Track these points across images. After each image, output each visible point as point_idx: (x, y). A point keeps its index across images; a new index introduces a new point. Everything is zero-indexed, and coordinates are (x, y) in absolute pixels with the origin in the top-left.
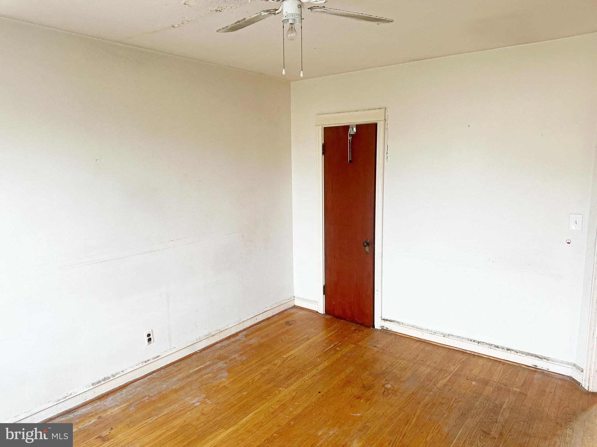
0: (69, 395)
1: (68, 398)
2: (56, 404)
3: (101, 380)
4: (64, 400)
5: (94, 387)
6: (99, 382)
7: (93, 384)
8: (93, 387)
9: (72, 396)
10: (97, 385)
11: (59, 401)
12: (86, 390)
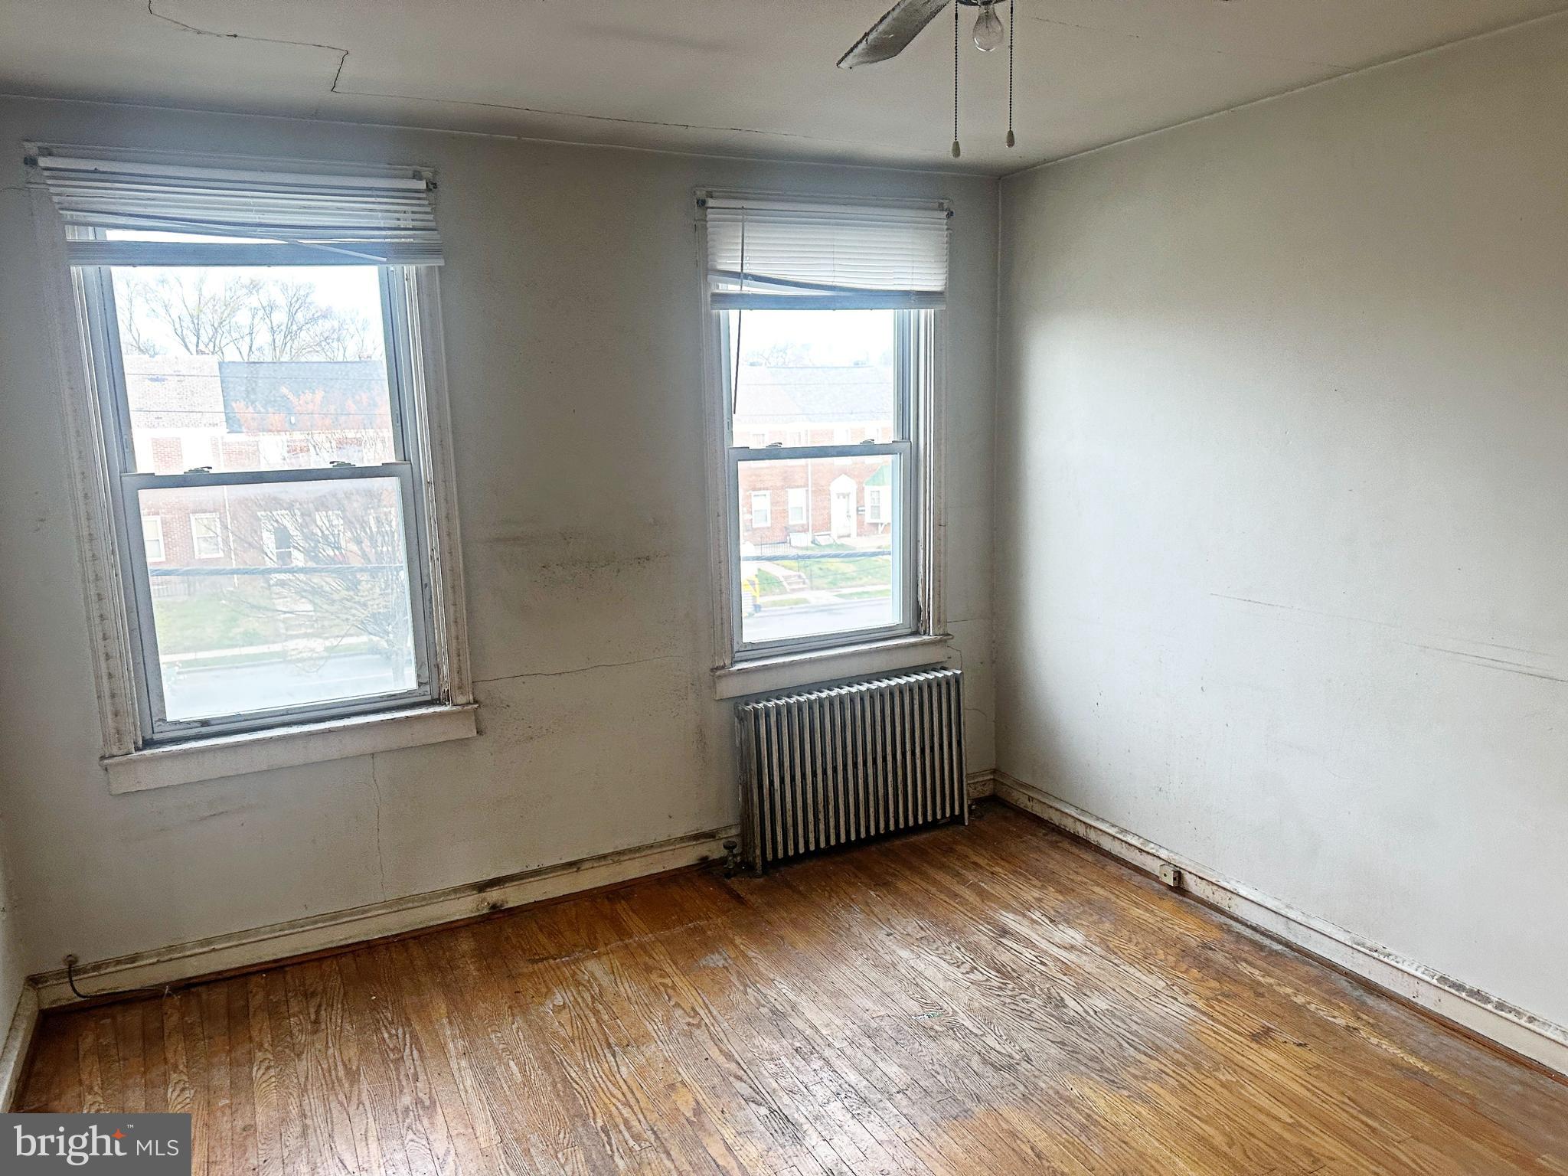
0: (1383, 954)
1: (1375, 955)
2: (1350, 944)
3: (1467, 987)
4: (1367, 952)
5: (1439, 985)
6: (1460, 987)
7: (1443, 979)
8: (1435, 982)
9: (1386, 960)
10: (1446, 988)
11: (1359, 945)
12: (1419, 974)
